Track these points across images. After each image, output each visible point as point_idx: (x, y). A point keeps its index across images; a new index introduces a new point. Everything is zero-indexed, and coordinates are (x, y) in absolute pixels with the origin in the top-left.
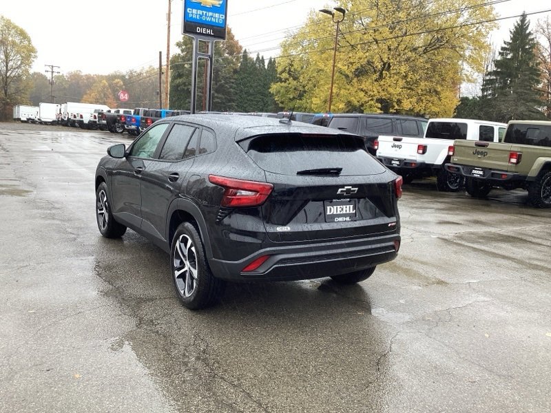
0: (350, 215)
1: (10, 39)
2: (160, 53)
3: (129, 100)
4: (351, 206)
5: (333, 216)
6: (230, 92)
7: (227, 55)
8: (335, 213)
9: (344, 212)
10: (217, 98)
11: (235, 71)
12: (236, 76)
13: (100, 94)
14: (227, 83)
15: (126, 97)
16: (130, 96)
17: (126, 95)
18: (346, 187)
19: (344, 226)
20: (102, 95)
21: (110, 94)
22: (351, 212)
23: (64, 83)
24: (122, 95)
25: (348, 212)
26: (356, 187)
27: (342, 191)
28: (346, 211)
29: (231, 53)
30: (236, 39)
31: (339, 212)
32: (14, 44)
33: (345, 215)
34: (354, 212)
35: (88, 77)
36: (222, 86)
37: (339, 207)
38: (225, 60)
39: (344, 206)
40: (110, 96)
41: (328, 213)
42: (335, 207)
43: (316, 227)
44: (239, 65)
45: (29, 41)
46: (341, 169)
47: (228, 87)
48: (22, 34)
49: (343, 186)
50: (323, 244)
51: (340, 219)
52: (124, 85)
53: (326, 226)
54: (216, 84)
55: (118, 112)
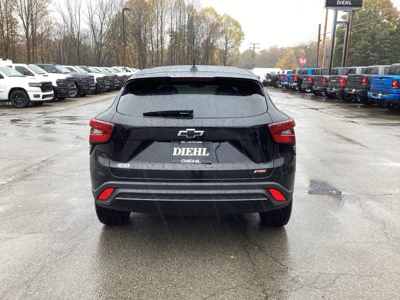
0: (201, 158)
1: (229, 29)
2: (320, 25)
3: (306, 64)
4: (205, 149)
5: (180, 157)
6: (385, 51)
7: (385, 20)
8: (183, 154)
9: (195, 154)
10: (373, 56)
11: (392, 33)
12: (391, 37)
13: (288, 61)
14: (382, 44)
15: (305, 61)
16: (307, 61)
17: (305, 60)
18: (187, 130)
19: (190, 168)
20: (289, 61)
21: (295, 60)
22: (204, 154)
23: (266, 55)
24: (302, 60)
25: (199, 154)
26: (202, 130)
27: (182, 133)
28: (197, 153)
29: (389, 19)
30: (394, 6)
31: (187, 154)
32: (231, 31)
33: (195, 158)
34: (208, 155)
35: (283, 50)
36: (377, 46)
37: (188, 149)
38: (384, 25)
39: (195, 149)
40: (295, 62)
41: (175, 154)
42: (184, 149)
43: (158, 167)
44: (396, 27)
45: (240, 28)
46: (192, 112)
47: (383, 46)
48: (237, 24)
49: (184, 128)
50: (164, 184)
51: (189, 161)
52: (305, 53)
53: (168, 167)
54: (372, 45)
55: (283, 72)
